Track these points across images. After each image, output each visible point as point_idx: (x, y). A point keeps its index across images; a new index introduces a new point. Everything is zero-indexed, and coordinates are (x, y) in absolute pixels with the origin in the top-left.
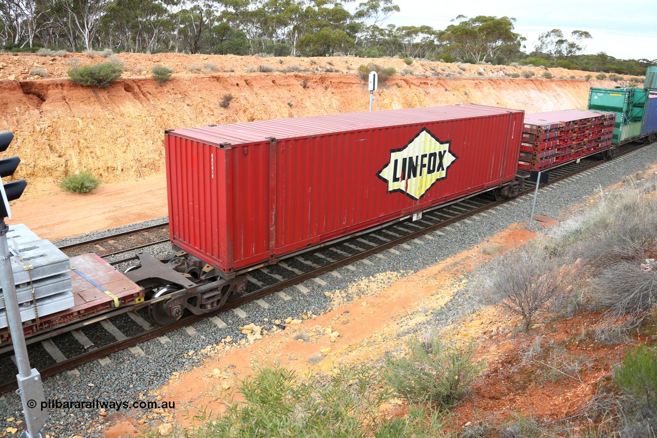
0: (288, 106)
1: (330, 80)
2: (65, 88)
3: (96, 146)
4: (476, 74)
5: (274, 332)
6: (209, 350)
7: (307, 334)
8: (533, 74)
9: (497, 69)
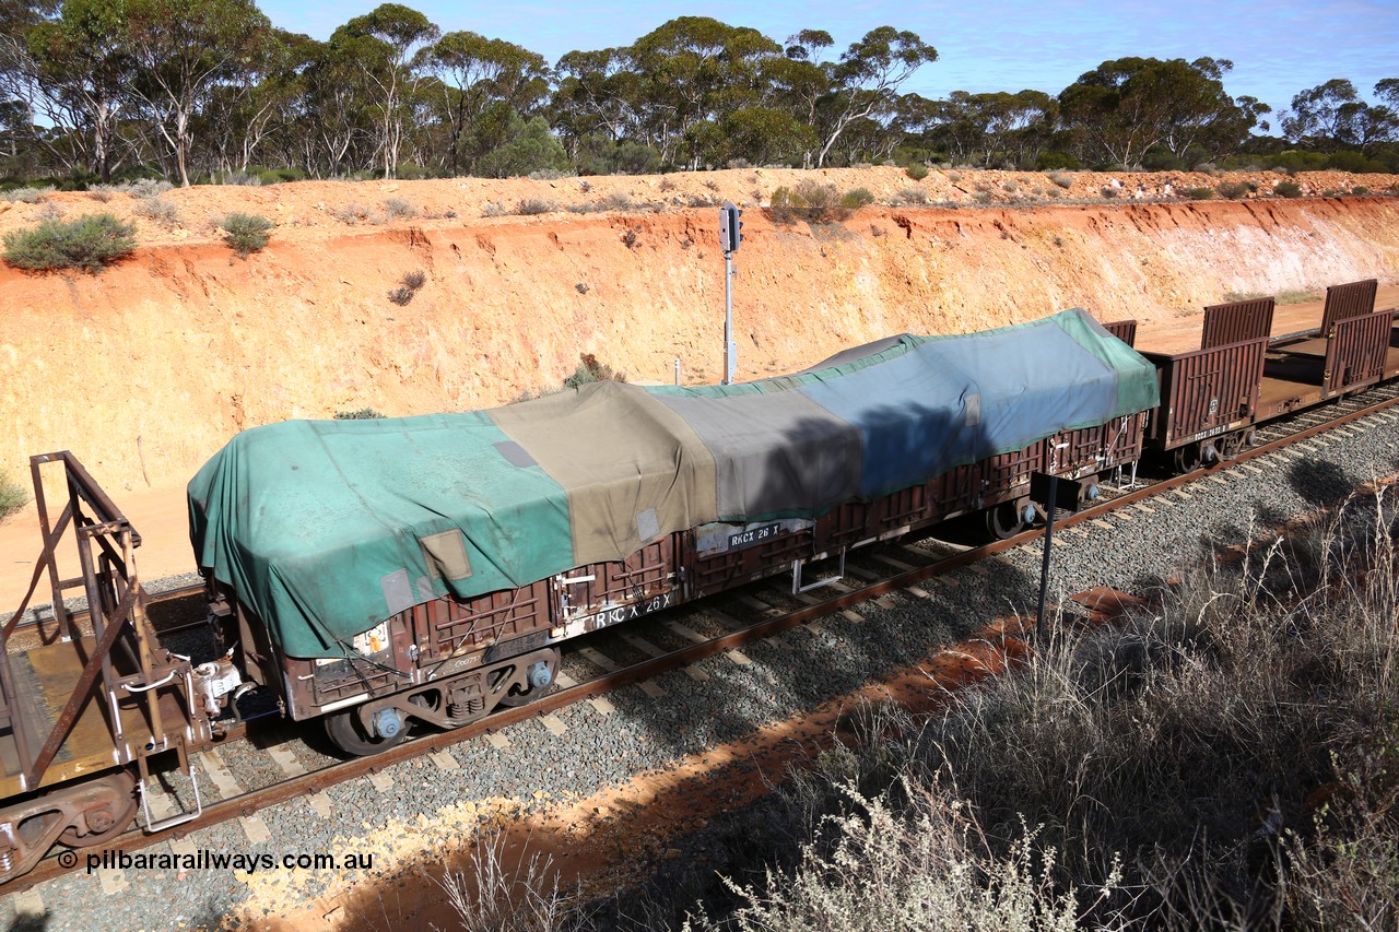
0: (576, 292)
4: (1098, 192)
8: (1253, 189)
9: (1157, 181)
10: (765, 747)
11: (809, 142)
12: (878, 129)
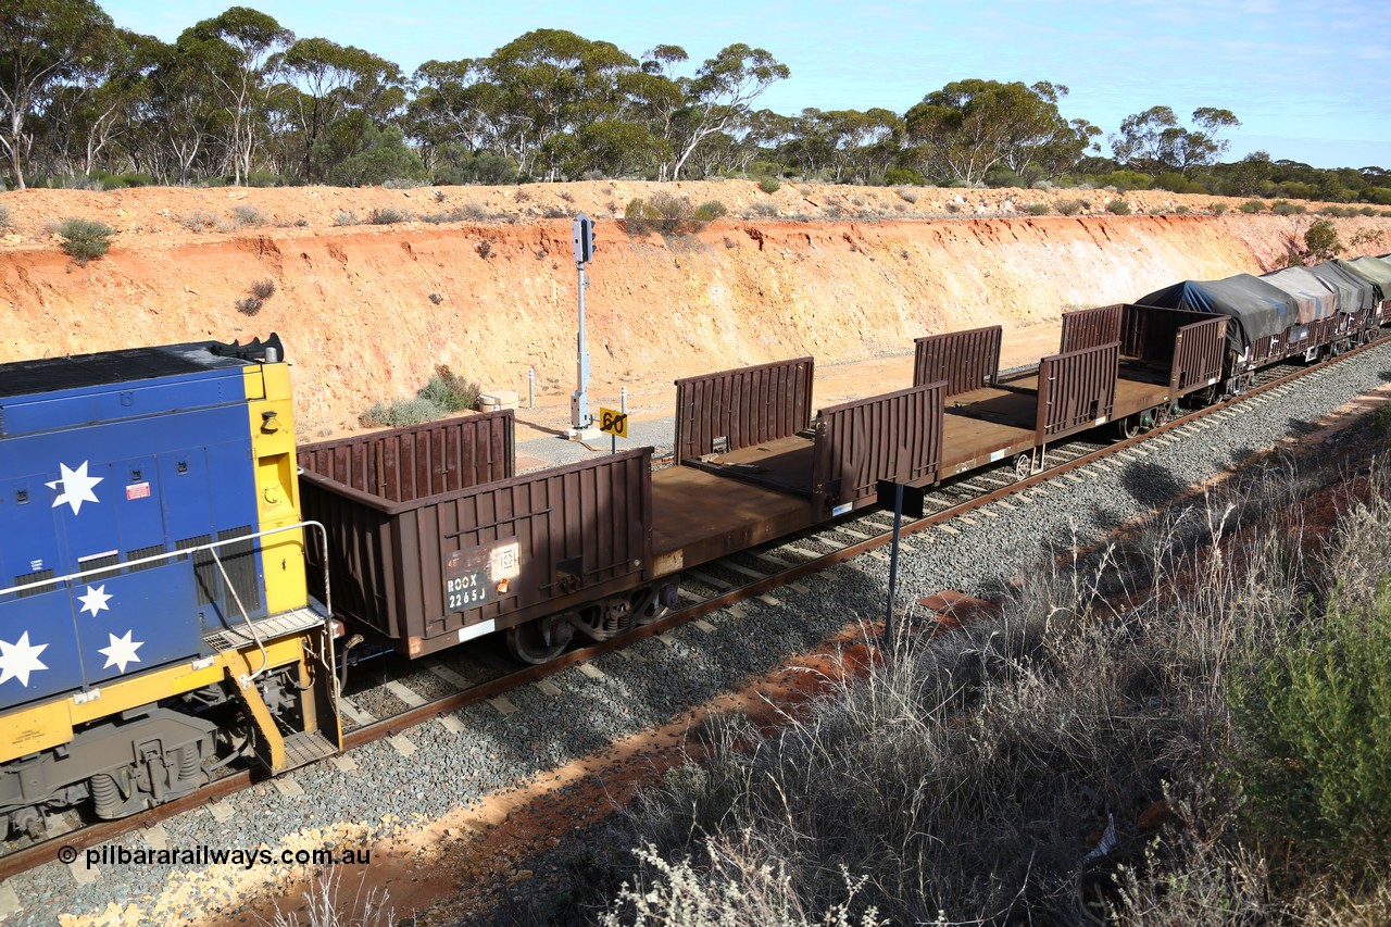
0: (430, 302)
8: (1087, 206)
9: (997, 197)
10: (619, 761)
11: (664, 155)
12: (733, 143)
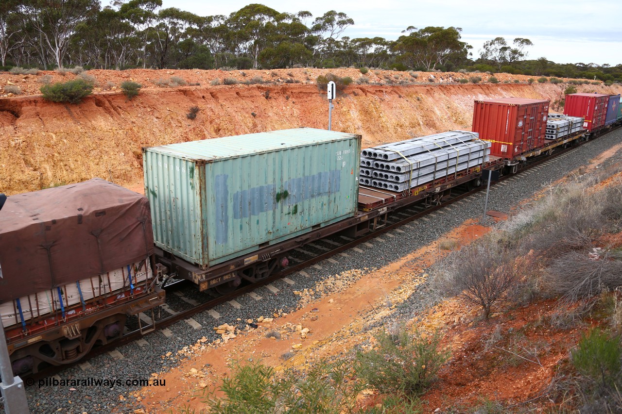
0: (252, 116)
1: (290, 91)
2: (38, 104)
3: (70, 159)
4: (428, 80)
5: (247, 330)
6: (186, 350)
7: (279, 331)
8: (480, 80)
9: (446, 76)
